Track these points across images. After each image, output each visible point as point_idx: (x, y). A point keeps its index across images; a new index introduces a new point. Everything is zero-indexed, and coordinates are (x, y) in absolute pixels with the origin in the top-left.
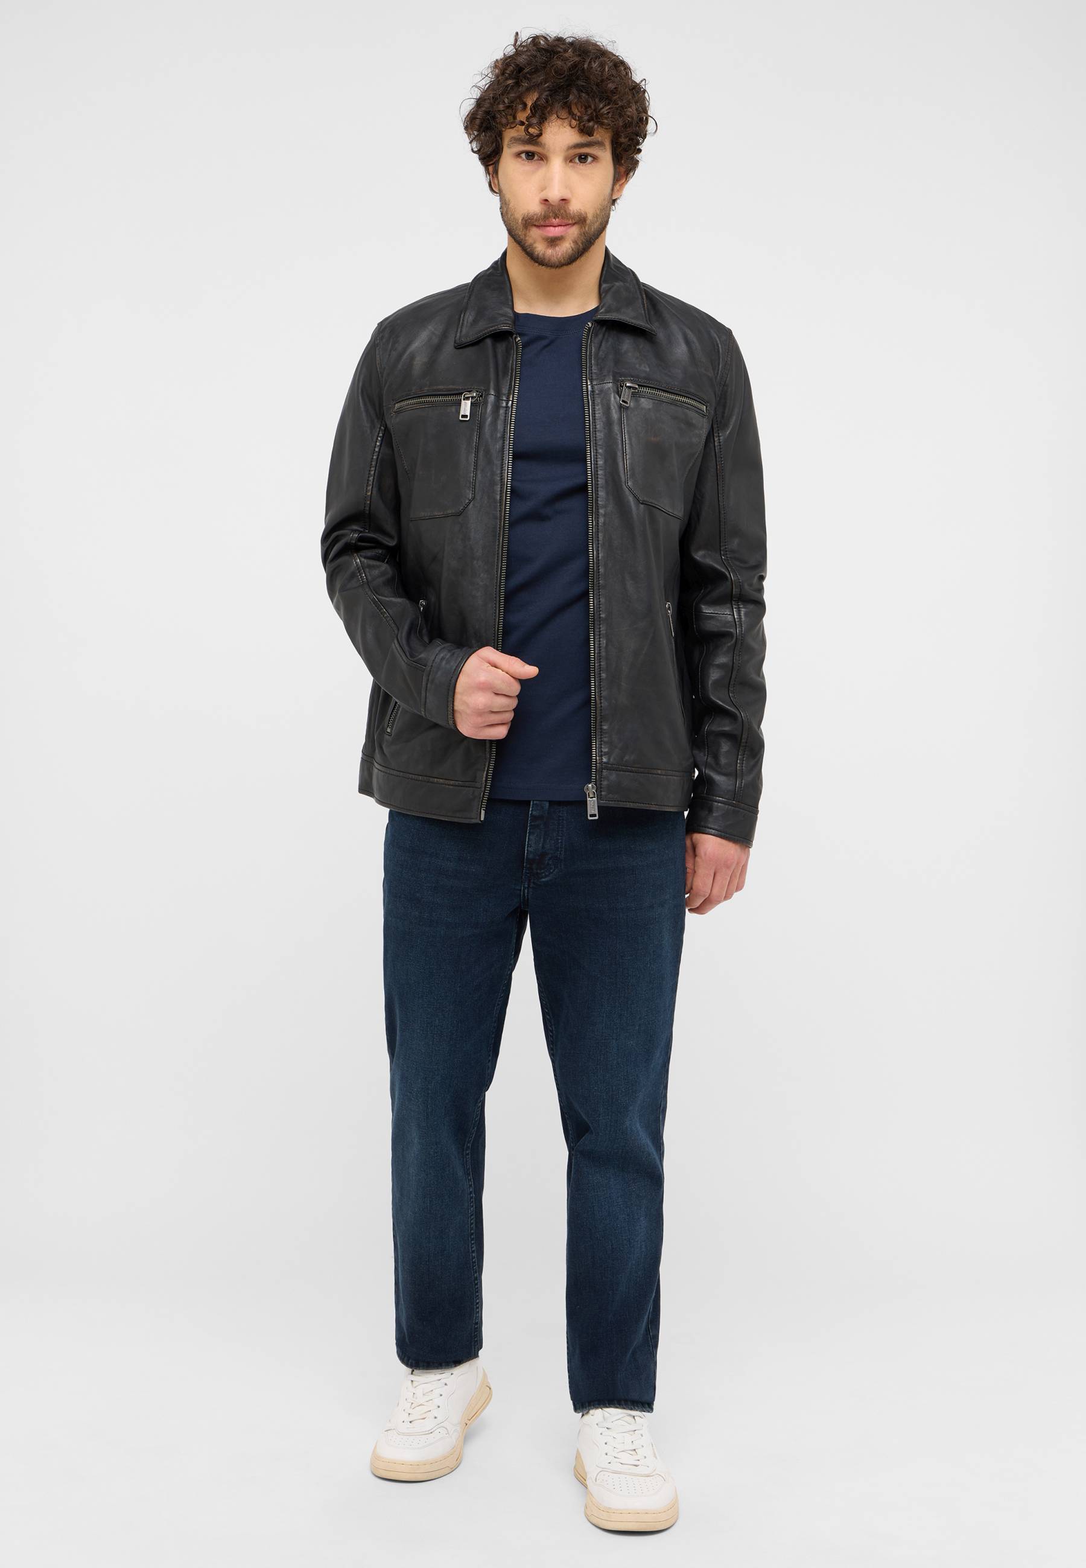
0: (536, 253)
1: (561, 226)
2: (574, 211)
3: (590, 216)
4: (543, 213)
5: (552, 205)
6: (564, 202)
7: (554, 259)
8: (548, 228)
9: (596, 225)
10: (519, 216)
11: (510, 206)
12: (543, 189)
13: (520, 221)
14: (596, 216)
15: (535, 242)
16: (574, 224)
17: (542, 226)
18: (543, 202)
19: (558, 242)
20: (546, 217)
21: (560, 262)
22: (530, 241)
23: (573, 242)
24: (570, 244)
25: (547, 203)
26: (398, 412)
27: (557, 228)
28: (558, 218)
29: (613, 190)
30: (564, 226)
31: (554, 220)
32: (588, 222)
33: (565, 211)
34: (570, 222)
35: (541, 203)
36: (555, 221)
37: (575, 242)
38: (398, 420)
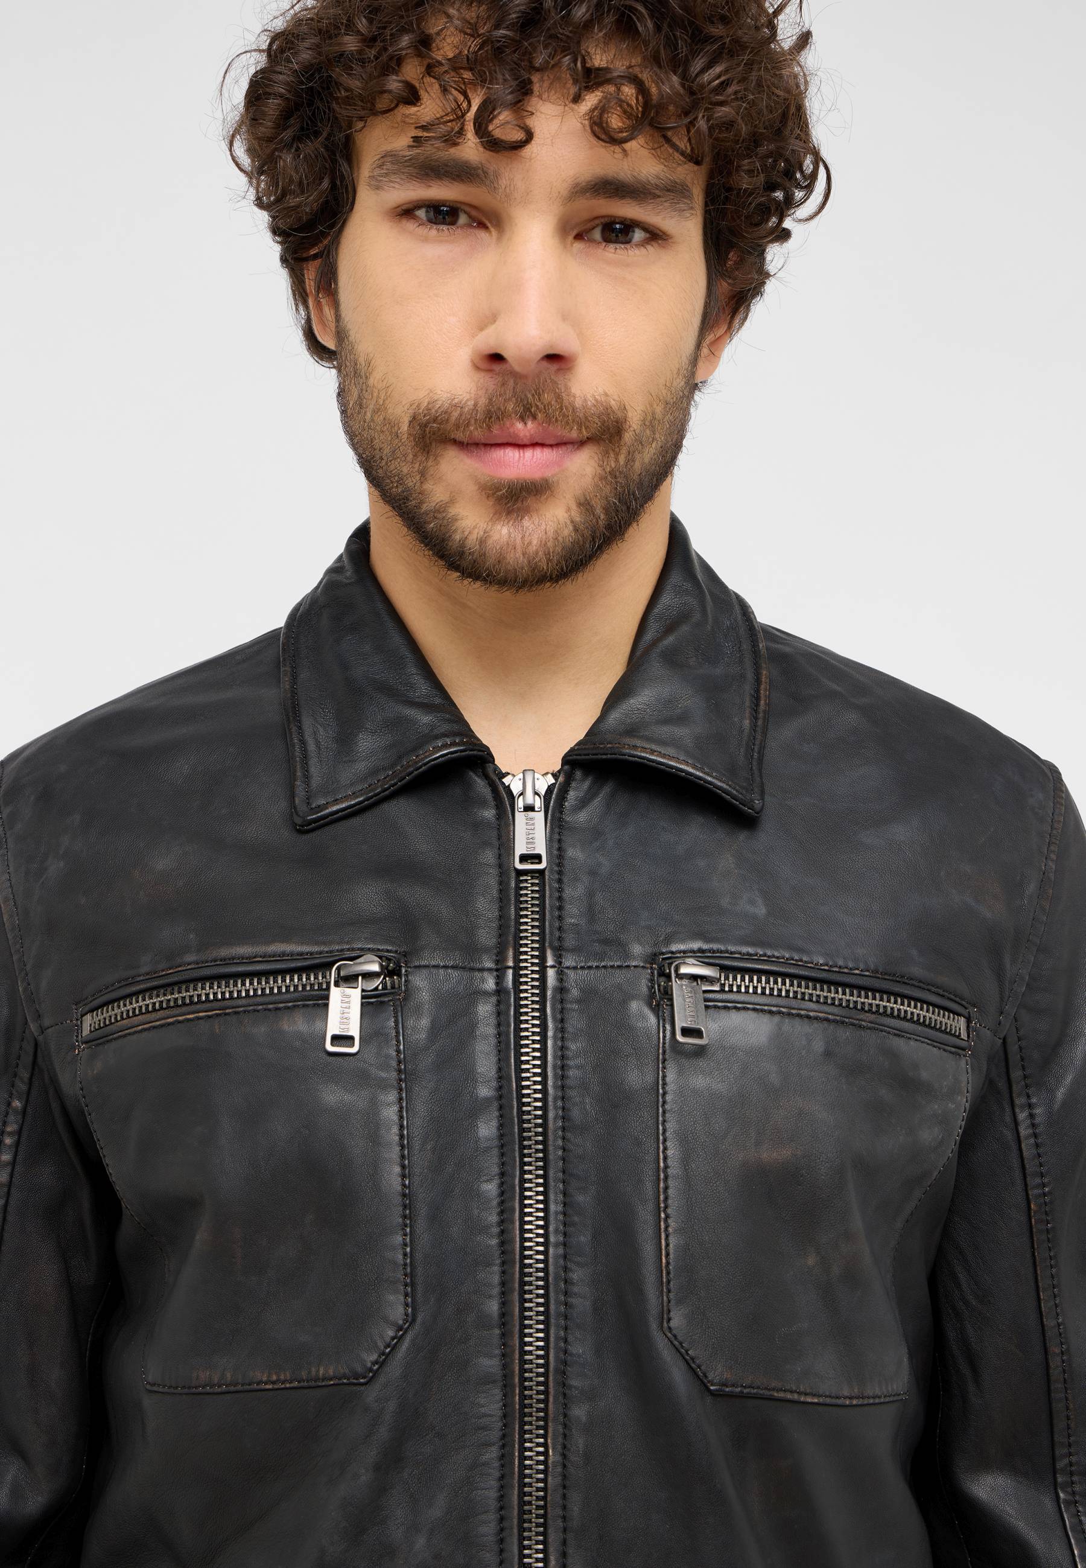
0: (457, 537)
1: (542, 445)
2: (585, 400)
3: (634, 419)
4: (483, 401)
5: (515, 375)
6: (553, 367)
7: (516, 559)
8: (499, 454)
9: (648, 455)
10: (401, 413)
11: (371, 382)
12: (488, 319)
13: (405, 427)
14: (650, 422)
15: (452, 501)
16: (581, 444)
17: (477, 445)
18: (484, 365)
19: (531, 501)
20: (493, 415)
21: (534, 568)
22: (436, 494)
23: (580, 504)
24: (569, 510)
25: (497, 367)
26: (100, 1039)
27: (528, 453)
28: (534, 417)
29: (698, 346)
30: (551, 446)
31: (519, 426)
32: (628, 437)
33: (559, 397)
34: (574, 434)
35: (477, 368)
36: (524, 429)
37: (585, 505)
38: (98, 1065)
